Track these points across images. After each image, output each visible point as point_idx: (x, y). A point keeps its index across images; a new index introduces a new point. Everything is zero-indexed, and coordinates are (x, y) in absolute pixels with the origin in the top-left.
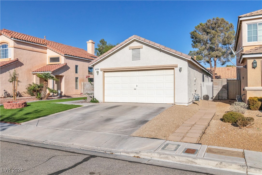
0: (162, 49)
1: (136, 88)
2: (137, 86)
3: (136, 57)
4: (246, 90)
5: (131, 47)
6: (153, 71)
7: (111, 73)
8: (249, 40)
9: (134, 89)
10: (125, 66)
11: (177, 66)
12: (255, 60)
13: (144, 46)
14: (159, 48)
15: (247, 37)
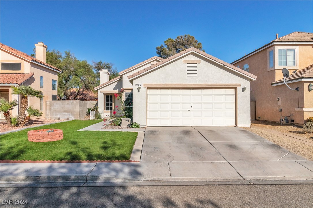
0: (225, 66)
1: (190, 108)
2: (192, 106)
3: (192, 73)
4: (304, 111)
5: (186, 61)
6: (212, 90)
7: (157, 90)
8: (280, 64)
9: (188, 110)
10: (177, 83)
11: (239, 86)
12: (311, 83)
13: (202, 61)
14: (223, 65)
15: (278, 61)
